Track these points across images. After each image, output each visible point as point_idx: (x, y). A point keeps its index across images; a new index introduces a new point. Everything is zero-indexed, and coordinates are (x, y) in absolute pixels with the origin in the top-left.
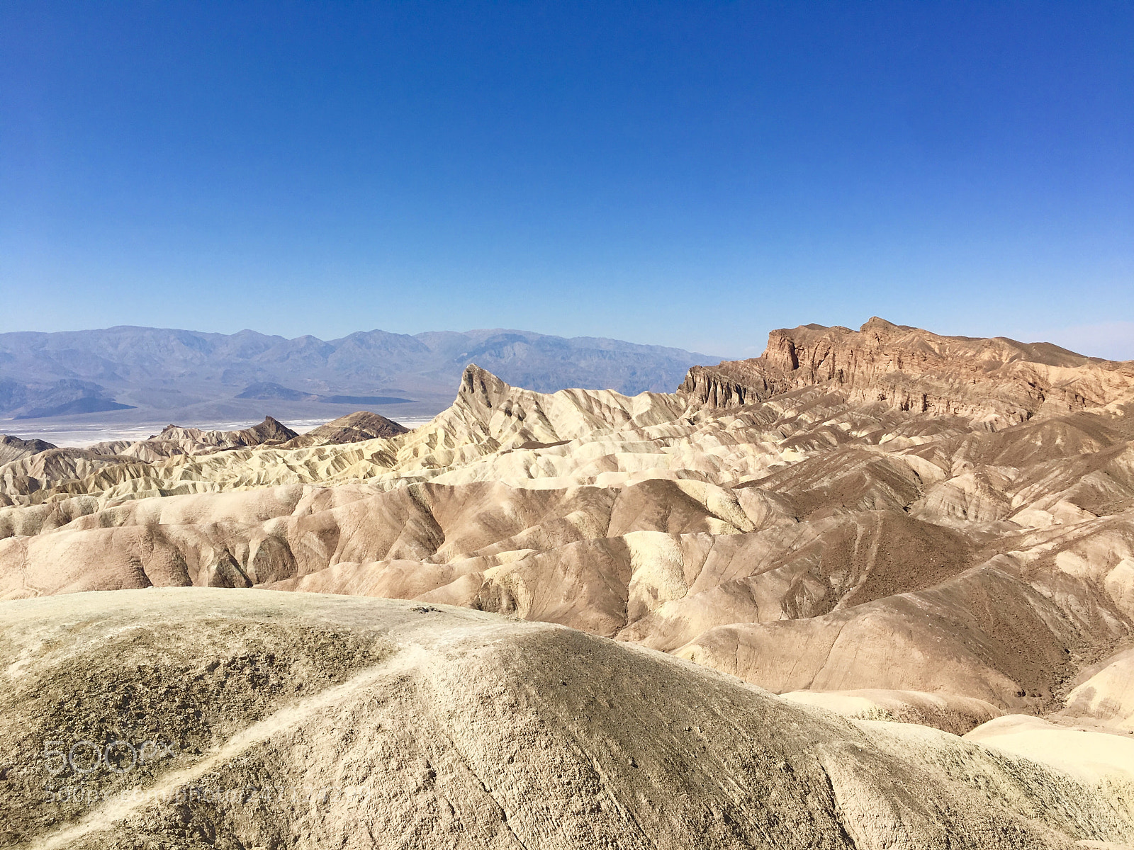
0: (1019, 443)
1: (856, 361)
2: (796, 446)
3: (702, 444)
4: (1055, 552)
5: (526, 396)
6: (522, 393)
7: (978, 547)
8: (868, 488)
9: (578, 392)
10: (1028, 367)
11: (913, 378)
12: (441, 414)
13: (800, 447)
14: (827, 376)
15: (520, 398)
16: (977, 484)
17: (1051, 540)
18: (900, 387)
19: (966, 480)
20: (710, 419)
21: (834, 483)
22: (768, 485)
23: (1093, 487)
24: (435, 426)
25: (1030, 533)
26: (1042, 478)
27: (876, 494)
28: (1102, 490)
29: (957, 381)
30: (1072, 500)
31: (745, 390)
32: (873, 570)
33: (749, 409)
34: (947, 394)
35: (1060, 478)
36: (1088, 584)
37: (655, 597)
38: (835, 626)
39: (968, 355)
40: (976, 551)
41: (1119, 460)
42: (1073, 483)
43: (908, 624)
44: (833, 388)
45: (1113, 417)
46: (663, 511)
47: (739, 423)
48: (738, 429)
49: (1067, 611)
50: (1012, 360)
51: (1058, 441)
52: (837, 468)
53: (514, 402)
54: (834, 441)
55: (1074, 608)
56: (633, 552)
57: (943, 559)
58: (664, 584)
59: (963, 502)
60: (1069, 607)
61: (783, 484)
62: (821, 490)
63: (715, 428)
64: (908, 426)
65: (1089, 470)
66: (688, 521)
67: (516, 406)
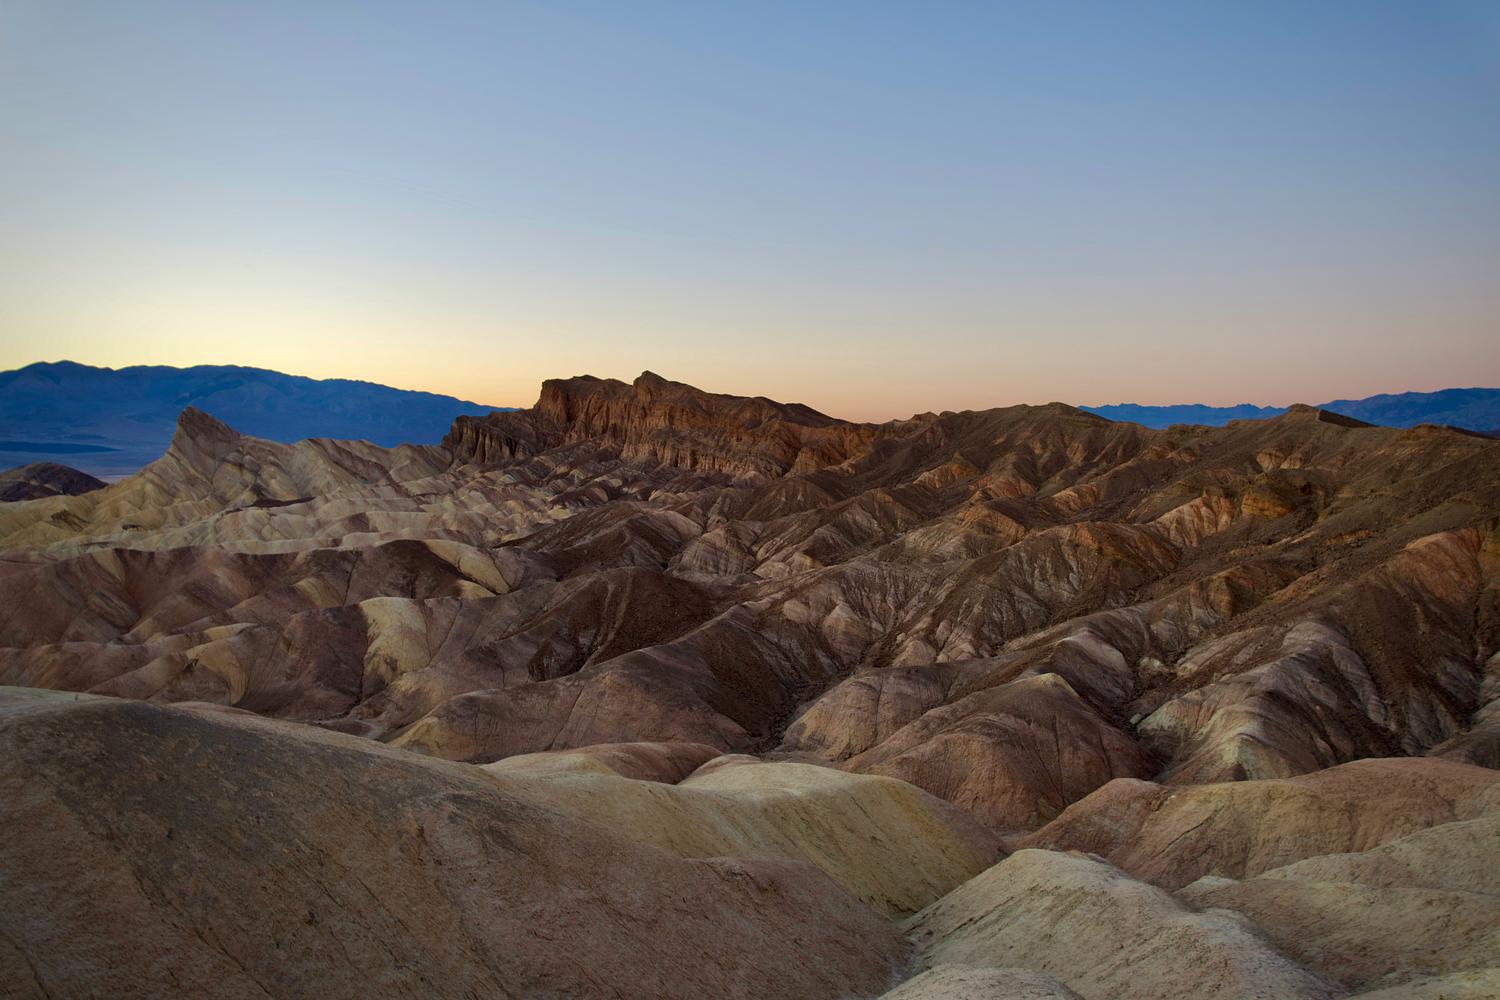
0: (766, 499)
1: (629, 415)
2: (567, 504)
3: (466, 501)
4: (783, 600)
7: (720, 600)
8: (627, 545)
10: (783, 426)
11: (682, 434)
12: (149, 466)
13: (570, 504)
14: (600, 430)
16: (727, 539)
17: (781, 589)
18: (670, 443)
19: (717, 535)
20: (477, 475)
21: (594, 542)
22: (530, 544)
23: (824, 539)
24: (141, 480)
25: (765, 584)
26: (783, 532)
27: (635, 551)
28: (831, 541)
29: (722, 438)
30: (806, 552)
31: (516, 443)
32: (621, 628)
33: (519, 463)
34: (712, 451)
35: (798, 531)
36: (808, 629)
37: (394, 669)
38: (578, 686)
39: (732, 413)
40: (718, 603)
41: (846, 514)
42: (806, 537)
43: (646, 679)
44: (607, 443)
45: (847, 475)
46: (409, 575)
47: (507, 479)
48: (506, 485)
49: (790, 655)
50: (769, 420)
51: (799, 497)
52: (599, 526)
54: (604, 496)
55: (795, 651)
56: (370, 621)
57: (688, 613)
58: (404, 654)
59: (714, 557)
60: (791, 649)
61: (546, 543)
62: (581, 548)
63: (481, 483)
64: (677, 482)
65: (821, 523)
66: (438, 586)
67: (248, 457)
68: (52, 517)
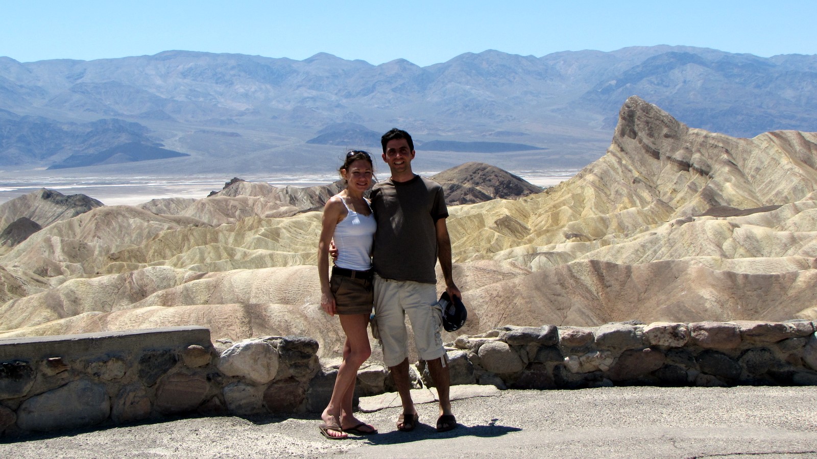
5: (712, 142)
6: (706, 137)
9: (790, 134)
12: (589, 167)
15: (702, 145)
24: (579, 182)
53: (693, 150)
67: (697, 156)
68: (496, 222)
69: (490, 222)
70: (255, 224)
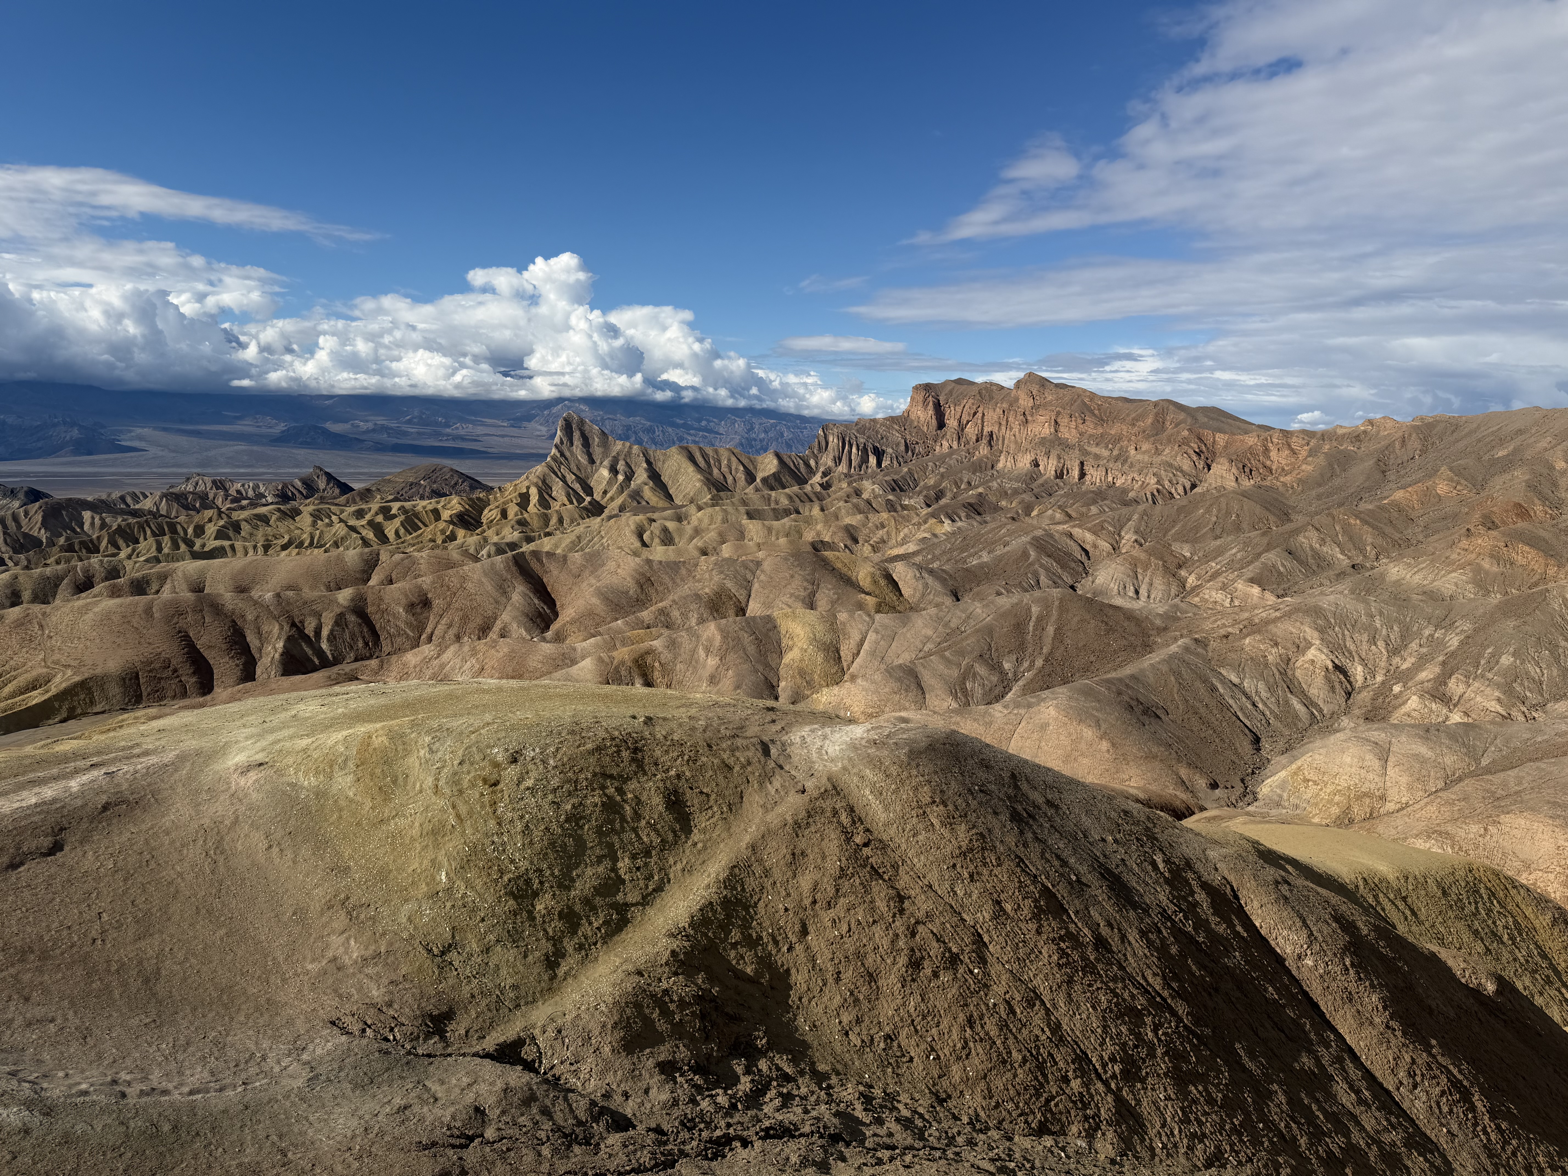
1: (1007, 422)
2: (942, 517)
3: (836, 511)
5: (635, 452)
6: (630, 448)
7: (1161, 630)
8: (1032, 564)
9: (693, 448)
10: (1192, 432)
11: (1069, 442)
13: (946, 517)
14: (975, 438)
15: (628, 453)
18: (1055, 452)
21: (995, 559)
23: (1274, 566)
25: (1208, 614)
26: (1219, 556)
27: (1041, 570)
28: (1282, 569)
29: (1118, 447)
30: (1252, 580)
31: (884, 451)
32: (1051, 653)
33: (888, 473)
35: (1239, 556)
36: (1278, 670)
38: (1014, 714)
39: (1130, 417)
40: (1159, 634)
41: (1300, 538)
42: (1251, 562)
43: (1095, 712)
44: (981, 452)
45: (1291, 491)
46: (810, 587)
47: (877, 489)
48: (876, 496)
49: (1257, 699)
50: (1176, 424)
52: (995, 542)
53: (620, 458)
55: (1264, 695)
56: (783, 633)
57: (1125, 642)
58: (819, 668)
59: (1135, 581)
60: (1258, 694)
61: (936, 558)
62: (981, 566)
63: (850, 494)
64: (1064, 496)
65: (1269, 548)
66: (841, 599)
68: (450, 516)
69: (446, 515)
70: (215, 517)
